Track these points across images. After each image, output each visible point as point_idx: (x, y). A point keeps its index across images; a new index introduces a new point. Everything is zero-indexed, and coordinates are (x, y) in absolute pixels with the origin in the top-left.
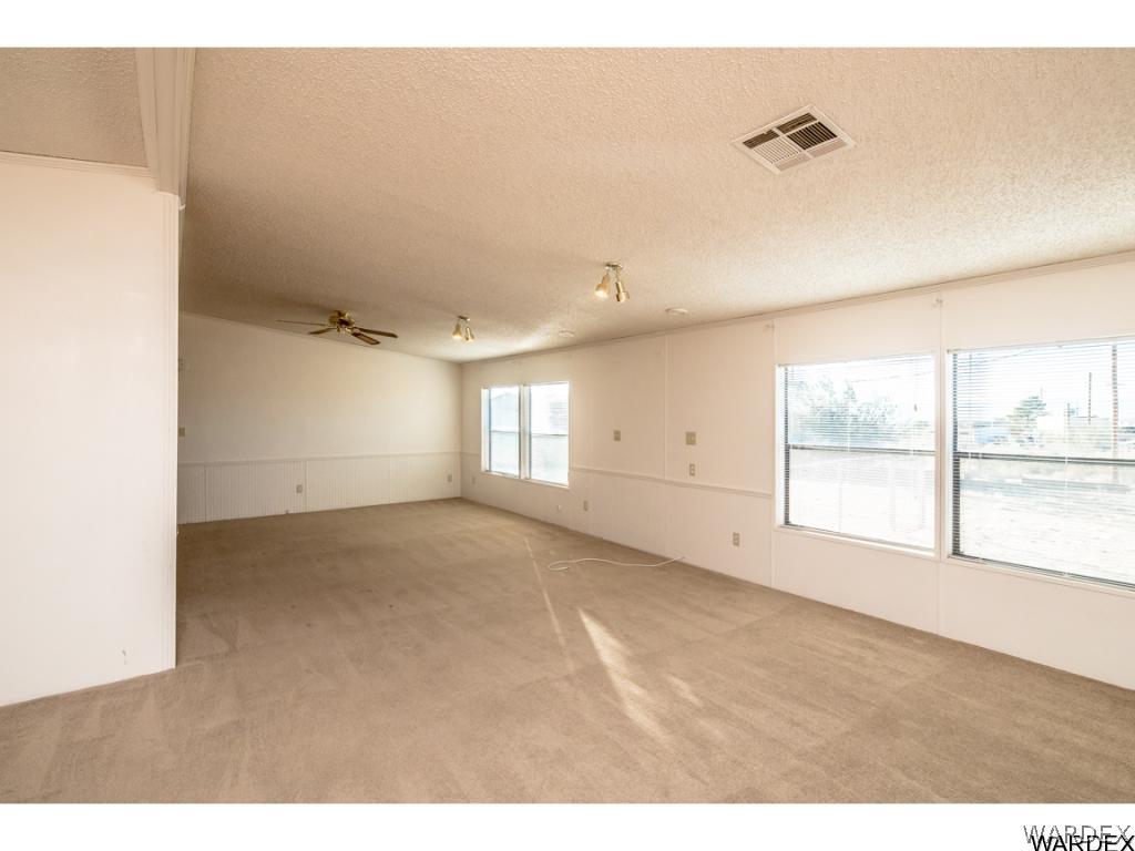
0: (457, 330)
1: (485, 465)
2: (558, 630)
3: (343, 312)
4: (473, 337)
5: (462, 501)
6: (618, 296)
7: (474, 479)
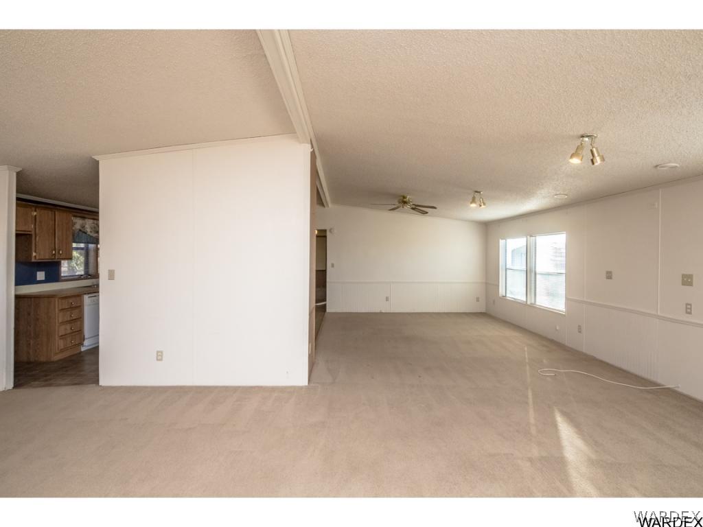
0: (473, 201)
1: (502, 292)
2: (532, 421)
3: (405, 196)
4: (484, 204)
5: (486, 315)
6: (592, 160)
7: (494, 301)
